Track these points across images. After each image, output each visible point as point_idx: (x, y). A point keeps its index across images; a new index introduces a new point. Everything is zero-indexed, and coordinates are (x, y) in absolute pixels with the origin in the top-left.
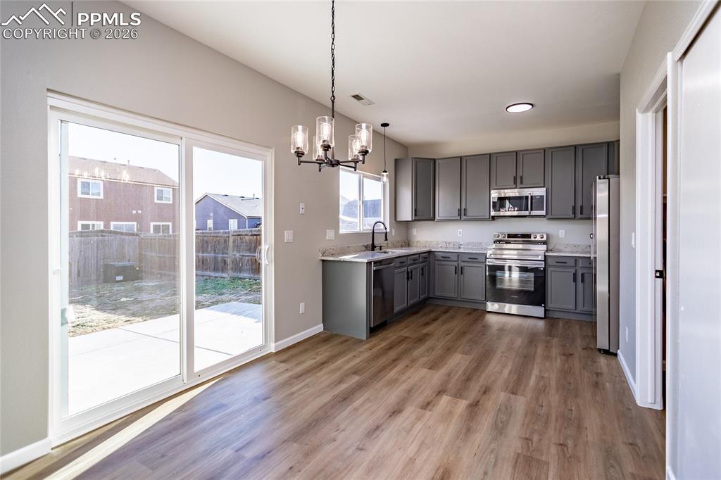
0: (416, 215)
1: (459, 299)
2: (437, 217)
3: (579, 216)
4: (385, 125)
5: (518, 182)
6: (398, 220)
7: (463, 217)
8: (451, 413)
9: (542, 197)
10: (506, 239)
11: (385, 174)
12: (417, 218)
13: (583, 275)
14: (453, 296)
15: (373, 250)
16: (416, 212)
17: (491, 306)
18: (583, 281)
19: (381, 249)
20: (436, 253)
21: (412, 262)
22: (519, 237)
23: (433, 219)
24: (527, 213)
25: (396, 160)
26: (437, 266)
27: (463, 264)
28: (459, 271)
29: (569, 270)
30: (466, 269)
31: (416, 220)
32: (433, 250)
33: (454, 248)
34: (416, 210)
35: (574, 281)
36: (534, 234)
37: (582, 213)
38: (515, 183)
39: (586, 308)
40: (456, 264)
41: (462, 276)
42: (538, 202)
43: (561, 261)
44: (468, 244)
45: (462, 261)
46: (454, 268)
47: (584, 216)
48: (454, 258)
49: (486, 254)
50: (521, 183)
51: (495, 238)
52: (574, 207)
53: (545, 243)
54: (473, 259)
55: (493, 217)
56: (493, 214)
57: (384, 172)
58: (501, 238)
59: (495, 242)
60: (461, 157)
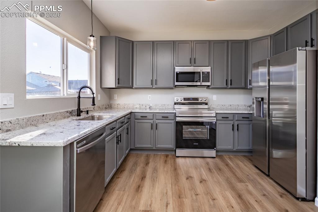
0: (119, 83)
1: (154, 148)
2: (135, 86)
3: (229, 86)
5: (193, 62)
6: (103, 87)
7: (155, 86)
9: (208, 73)
10: (183, 101)
11: (92, 38)
12: (120, 86)
13: (238, 125)
14: (149, 146)
15: (79, 115)
16: (118, 81)
17: (179, 152)
18: (238, 130)
19: (87, 113)
20: (136, 114)
21: (120, 125)
22: (191, 100)
23: (131, 88)
24: (199, 84)
25: (101, 37)
26: (136, 124)
27: (157, 121)
28: (154, 127)
30: (159, 125)
31: (118, 88)
32: (133, 111)
34: (118, 79)
35: (233, 130)
36: (201, 98)
37: (231, 84)
38: (191, 63)
39: (240, 148)
40: (152, 121)
41: (157, 131)
42: (206, 77)
43: (225, 117)
44: (156, 105)
45: (157, 119)
46: (150, 125)
47: (232, 86)
48: (150, 116)
49: (176, 113)
50: (195, 63)
51: (176, 101)
52: (227, 80)
53: (206, 104)
54: (165, 117)
55: (176, 86)
56: (176, 84)
57: (91, 36)
58: (179, 101)
59: (175, 104)
60: (153, 42)
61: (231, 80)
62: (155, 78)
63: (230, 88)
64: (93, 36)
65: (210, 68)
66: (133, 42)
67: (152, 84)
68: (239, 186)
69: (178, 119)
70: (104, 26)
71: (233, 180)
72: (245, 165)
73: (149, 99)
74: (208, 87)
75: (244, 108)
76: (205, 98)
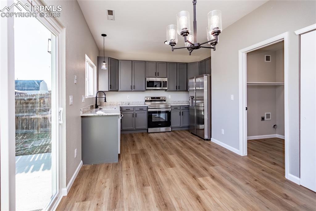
0: (111, 88)
1: (135, 129)
2: (120, 90)
4: (104, 35)
6: (99, 90)
7: (133, 90)
8: (131, 186)
9: (166, 82)
10: (151, 99)
11: (104, 63)
12: (111, 90)
13: (182, 112)
14: (132, 128)
17: (150, 130)
18: (183, 115)
20: (122, 108)
22: (156, 99)
23: (117, 91)
24: (161, 88)
25: (98, 57)
27: (136, 112)
28: (134, 116)
29: (178, 111)
30: (138, 114)
31: (110, 91)
33: (126, 105)
34: (110, 85)
35: (180, 115)
36: (161, 97)
37: (179, 89)
38: (156, 75)
39: (184, 125)
40: (133, 112)
41: (136, 118)
42: (165, 84)
43: (176, 108)
44: (133, 102)
45: (136, 111)
46: (132, 115)
47: (180, 90)
48: (132, 109)
49: (148, 107)
50: (158, 75)
51: (146, 99)
52: (176, 86)
53: (165, 101)
54: (141, 109)
55: (147, 90)
56: (147, 88)
57: (103, 62)
58: (148, 99)
59: (146, 101)
60: (132, 61)
61: (179, 86)
62: (133, 85)
63: (179, 91)
64: (105, 62)
65: (167, 79)
66: (118, 60)
67: (131, 88)
68: (182, 139)
69: (149, 110)
70: (98, 48)
71: (180, 138)
72: (186, 133)
73: (128, 98)
74: (166, 90)
75: (187, 102)
76: (164, 97)
